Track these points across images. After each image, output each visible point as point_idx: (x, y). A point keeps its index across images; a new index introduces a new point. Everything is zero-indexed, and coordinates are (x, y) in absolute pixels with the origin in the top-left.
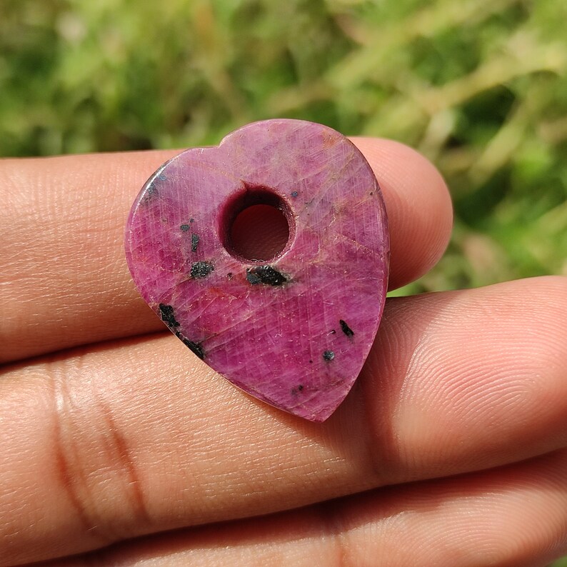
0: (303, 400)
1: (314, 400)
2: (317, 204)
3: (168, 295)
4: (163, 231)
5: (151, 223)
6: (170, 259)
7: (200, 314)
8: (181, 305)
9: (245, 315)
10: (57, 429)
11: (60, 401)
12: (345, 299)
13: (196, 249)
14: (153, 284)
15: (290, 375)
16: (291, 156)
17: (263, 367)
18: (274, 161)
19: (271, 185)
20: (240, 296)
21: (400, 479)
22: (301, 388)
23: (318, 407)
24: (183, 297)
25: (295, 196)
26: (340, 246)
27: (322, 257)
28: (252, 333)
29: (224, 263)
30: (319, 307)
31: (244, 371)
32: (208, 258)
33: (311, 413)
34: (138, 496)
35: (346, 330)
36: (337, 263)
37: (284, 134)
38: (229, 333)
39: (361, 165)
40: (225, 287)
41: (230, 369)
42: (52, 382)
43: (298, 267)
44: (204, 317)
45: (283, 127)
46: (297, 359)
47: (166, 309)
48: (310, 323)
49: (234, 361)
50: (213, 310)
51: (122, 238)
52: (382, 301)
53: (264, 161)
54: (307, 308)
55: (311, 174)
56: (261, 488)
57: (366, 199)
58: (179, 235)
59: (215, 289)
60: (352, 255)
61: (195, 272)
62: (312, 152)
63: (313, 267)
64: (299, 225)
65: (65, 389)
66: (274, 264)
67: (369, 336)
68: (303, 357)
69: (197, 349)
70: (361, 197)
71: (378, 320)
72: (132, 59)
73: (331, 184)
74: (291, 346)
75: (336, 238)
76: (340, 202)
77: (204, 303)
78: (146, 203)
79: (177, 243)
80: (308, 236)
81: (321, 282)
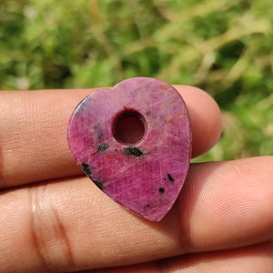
0: (149, 211)
1: (154, 211)
2: (158, 118)
3: (86, 159)
4: (85, 128)
5: (79, 124)
6: (88, 142)
7: (101, 169)
8: (92, 164)
9: (123, 170)
10: (32, 220)
11: (34, 207)
12: (170, 164)
13: (101, 137)
14: (79, 153)
15: (143, 199)
16: (147, 95)
17: (130, 195)
18: (139, 97)
19: (137, 108)
20: (120, 160)
21: (194, 251)
22: (148, 206)
23: (156, 215)
24: (93, 160)
25: (148, 114)
26: (168, 139)
27: (160, 143)
28: (126, 178)
29: (113, 145)
30: (158, 167)
31: (121, 196)
32: (106, 142)
33: (152, 218)
34: (70, 254)
35: (171, 179)
36: (167, 146)
37: (144, 85)
38: (115, 178)
39: (180, 100)
40: (114, 156)
41: (115, 195)
42: (30, 198)
43: (148, 147)
44: (103, 170)
45: (143, 81)
46: (147, 192)
47: (85, 166)
48: (154, 175)
49: (117, 191)
50: (108, 167)
51: (65, 131)
52: (188, 165)
53: (134, 97)
54: (152, 167)
55: (156, 104)
56: (128, 252)
57: (182, 116)
58: (92, 131)
59: (109, 157)
60: (174, 143)
61: (100, 148)
62: (157, 93)
63: (155, 148)
64: (149, 128)
65: (37, 202)
66: (137, 146)
67: (181, 182)
68: (149, 191)
69: (99, 185)
70: (179, 115)
71: (186, 174)
72: (60, 28)
73: (165, 109)
74: (144, 185)
75: (166, 135)
76: (169, 118)
77: (103, 163)
78: (77, 115)
79: (92, 134)
80: (154, 133)
81: (159, 155)
